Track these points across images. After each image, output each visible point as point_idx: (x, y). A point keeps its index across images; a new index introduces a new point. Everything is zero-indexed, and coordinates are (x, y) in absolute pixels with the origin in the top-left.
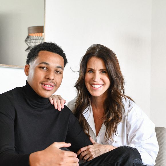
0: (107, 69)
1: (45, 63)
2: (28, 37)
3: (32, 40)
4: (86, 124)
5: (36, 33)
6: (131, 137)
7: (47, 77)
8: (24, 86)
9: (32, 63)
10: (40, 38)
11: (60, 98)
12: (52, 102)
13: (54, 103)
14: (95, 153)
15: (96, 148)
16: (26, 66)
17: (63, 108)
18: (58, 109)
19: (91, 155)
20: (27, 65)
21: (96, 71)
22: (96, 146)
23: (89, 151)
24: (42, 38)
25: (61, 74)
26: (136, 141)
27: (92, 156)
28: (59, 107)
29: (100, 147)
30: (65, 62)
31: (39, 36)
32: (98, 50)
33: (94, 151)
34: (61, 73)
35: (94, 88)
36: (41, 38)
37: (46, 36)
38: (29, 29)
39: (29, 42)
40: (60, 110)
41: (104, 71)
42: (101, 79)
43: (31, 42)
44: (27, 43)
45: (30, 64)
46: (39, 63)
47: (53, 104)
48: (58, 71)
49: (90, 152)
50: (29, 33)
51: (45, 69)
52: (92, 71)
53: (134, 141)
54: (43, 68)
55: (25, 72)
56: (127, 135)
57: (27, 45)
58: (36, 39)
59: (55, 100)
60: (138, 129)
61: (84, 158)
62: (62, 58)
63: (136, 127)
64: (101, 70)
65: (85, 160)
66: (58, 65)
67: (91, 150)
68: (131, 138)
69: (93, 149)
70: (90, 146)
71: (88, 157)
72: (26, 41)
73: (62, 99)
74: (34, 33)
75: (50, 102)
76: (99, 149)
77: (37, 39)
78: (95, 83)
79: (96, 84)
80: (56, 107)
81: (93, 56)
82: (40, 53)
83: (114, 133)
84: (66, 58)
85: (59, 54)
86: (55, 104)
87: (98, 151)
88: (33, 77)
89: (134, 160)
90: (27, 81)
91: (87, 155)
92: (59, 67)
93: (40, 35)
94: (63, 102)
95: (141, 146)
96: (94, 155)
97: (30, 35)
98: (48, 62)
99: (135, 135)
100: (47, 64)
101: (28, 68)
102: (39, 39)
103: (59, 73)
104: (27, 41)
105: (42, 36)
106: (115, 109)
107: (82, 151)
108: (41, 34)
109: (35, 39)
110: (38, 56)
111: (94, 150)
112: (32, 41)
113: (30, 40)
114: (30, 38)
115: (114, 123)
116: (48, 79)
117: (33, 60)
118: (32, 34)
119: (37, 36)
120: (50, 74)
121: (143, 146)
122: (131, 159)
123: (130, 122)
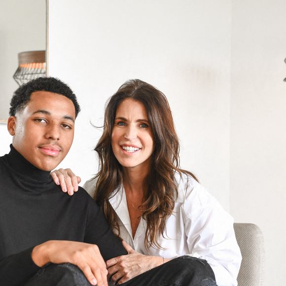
0: (149, 121)
1: (43, 112)
2: (19, 70)
3: (25, 74)
4: (114, 219)
5: (33, 63)
6: (193, 240)
7: (48, 136)
8: (6, 155)
9: (20, 113)
10: (39, 72)
11: (70, 174)
12: (57, 181)
13: (60, 182)
14: (131, 269)
15: (133, 261)
16: (10, 120)
17: (77, 190)
18: (67, 192)
19: (124, 272)
20: (12, 117)
21: (130, 122)
22: (133, 258)
23: (121, 266)
24: (43, 71)
25: (71, 130)
26: (202, 247)
27: (126, 274)
28: (69, 189)
29: (140, 259)
30: (77, 109)
31: (38, 69)
32: (136, 88)
33: (129, 267)
34: (70, 128)
35: (125, 152)
36: (41, 71)
37: (49, 68)
38: (20, 56)
39: (20, 79)
40: (72, 193)
41: (145, 124)
42: (138, 137)
43: (23, 79)
44: (16, 79)
45: (16, 115)
46: (32, 113)
47: (59, 184)
48: (66, 124)
49: (122, 268)
50: (20, 62)
51: (43, 121)
52: (125, 123)
53: (198, 247)
54: (40, 120)
55: (9, 129)
56: (186, 238)
57: (18, 83)
58: (32, 74)
59: (62, 177)
60: (204, 226)
61: (113, 277)
62: (72, 102)
63: (199, 223)
64: (139, 121)
65: (113, 281)
66: (65, 114)
67: (124, 264)
68: (192, 243)
69: (128, 262)
70: (123, 257)
71: (118, 276)
72: (15, 76)
73: (74, 175)
74: (29, 62)
75: (53, 180)
76: (138, 263)
77: (34, 72)
78: (128, 143)
79: (129, 146)
80: (65, 190)
81: (127, 97)
82: (34, 95)
83: (161, 234)
84: (77, 102)
85: (66, 96)
86: (62, 184)
87: (137, 266)
88: (24, 137)
89: (203, 280)
90: (11, 146)
91: (117, 272)
92: (66, 118)
93: (39, 66)
94: (75, 181)
95: (211, 256)
96: (128, 274)
97: (22, 66)
98: (48, 110)
99: (199, 237)
100: (46, 113)
101: (14, 123)
102: (38, 74)
103: (67, 127)
104: (17, 77)
105: (42, 69)
106: (162, 191)
107: (109, 265)
108: (41, 64)
109: (30, 73)
110: (29, 100)
111: (129, 265)
112: (26, 76)
113: (22, 75)
114: (22, 72)
115: (160, 216)
116: (50, 138)
117: (22, 108)
118: (26, 65)
119: (35, 69)
120: (52, 129)
121: (214, 255)
122: (197, 279)
123: (189, 215)
